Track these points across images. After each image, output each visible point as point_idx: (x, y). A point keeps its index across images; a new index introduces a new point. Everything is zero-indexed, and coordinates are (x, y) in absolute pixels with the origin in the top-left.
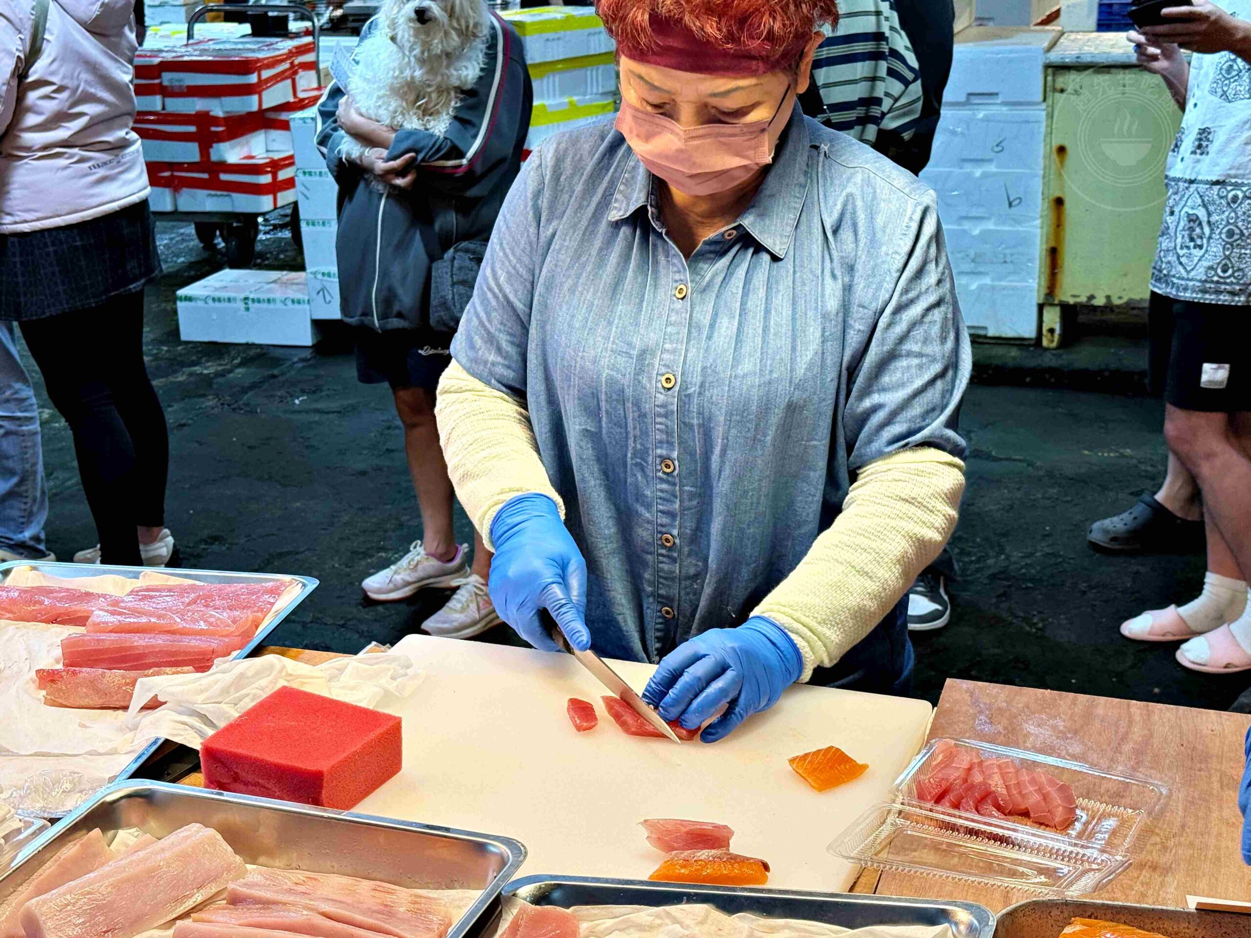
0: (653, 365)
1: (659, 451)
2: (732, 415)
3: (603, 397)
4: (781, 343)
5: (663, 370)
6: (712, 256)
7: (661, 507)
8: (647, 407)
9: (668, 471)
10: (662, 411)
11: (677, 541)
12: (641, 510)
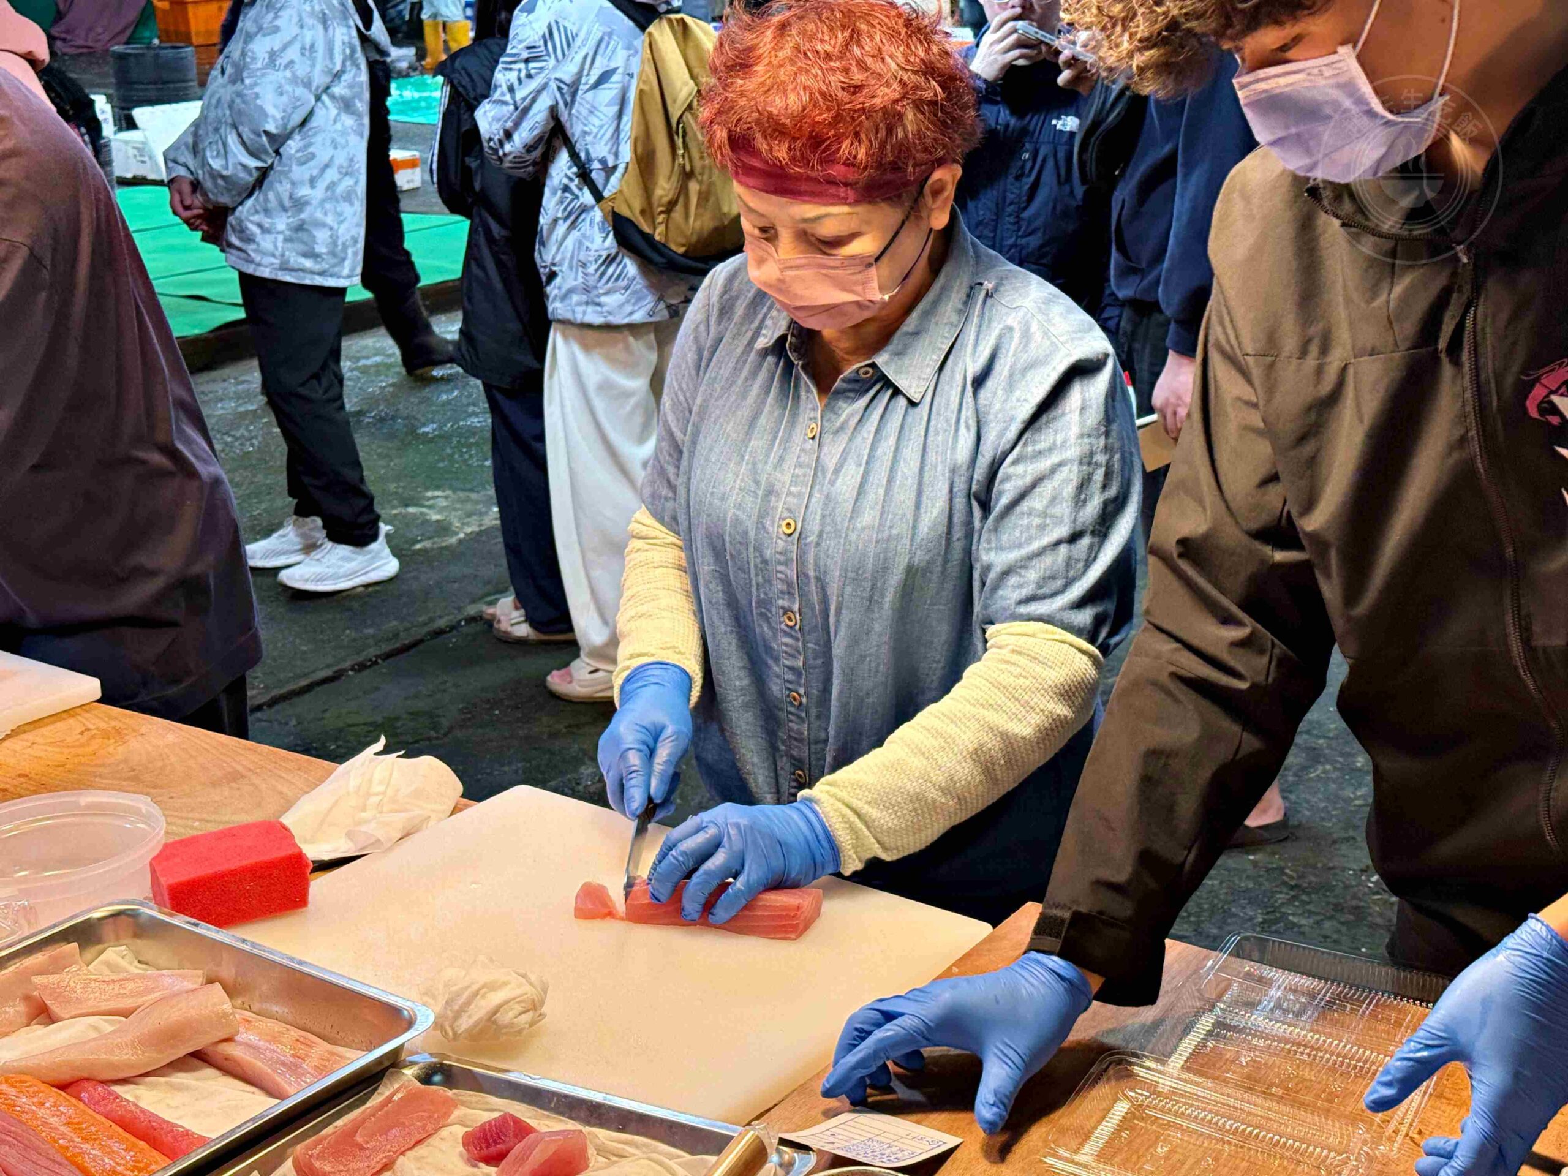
0: (776, 508)
1: (781, 602)
2: (846, 570)
3: (727, 539)
4: (904, 497)
5: (786, 514)
6: (852, 395)
7: (787, 662)
8: (768, 553)
9: (791, 624)
10: (782, 558)
11: (804, 700)
12: (770, 662)
